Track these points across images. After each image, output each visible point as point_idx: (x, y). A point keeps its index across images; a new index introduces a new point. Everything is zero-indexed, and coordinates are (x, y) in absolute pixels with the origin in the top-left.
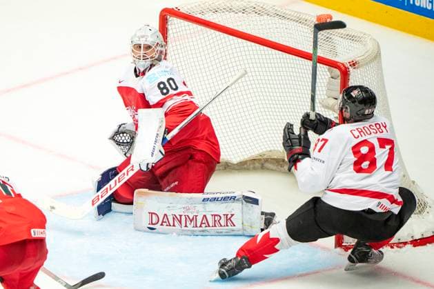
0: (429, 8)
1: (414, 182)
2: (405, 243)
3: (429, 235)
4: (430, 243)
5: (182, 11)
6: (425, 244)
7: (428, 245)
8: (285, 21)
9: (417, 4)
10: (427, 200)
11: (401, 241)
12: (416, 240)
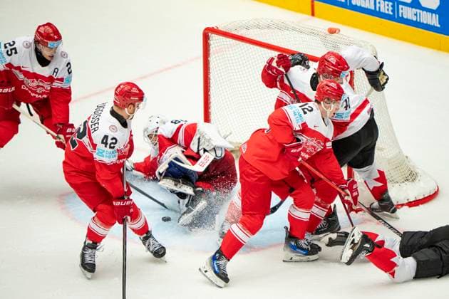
0: (415, 19)
1: (407, 157)
2: (402, 205)
3: (421, 198)
4: (422, 204)
5: (220, 29)
6: (418, 205)
7: (420, 205)
8: (302, 35)
9: (405, 17)
10: (417, 171)
11: (399, 203)
12: (411, 202)
